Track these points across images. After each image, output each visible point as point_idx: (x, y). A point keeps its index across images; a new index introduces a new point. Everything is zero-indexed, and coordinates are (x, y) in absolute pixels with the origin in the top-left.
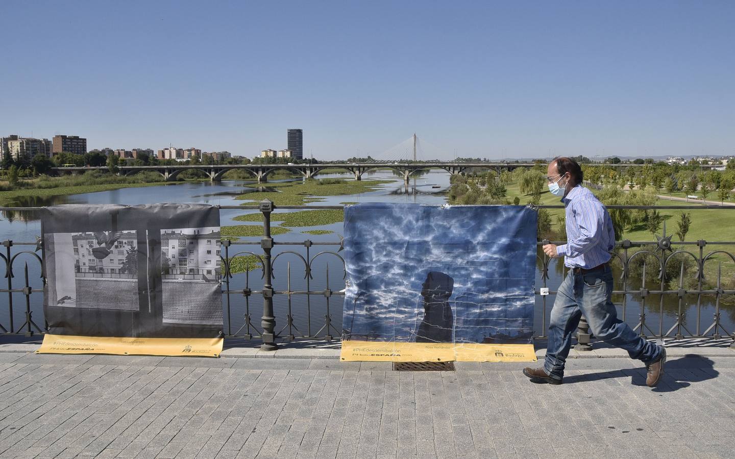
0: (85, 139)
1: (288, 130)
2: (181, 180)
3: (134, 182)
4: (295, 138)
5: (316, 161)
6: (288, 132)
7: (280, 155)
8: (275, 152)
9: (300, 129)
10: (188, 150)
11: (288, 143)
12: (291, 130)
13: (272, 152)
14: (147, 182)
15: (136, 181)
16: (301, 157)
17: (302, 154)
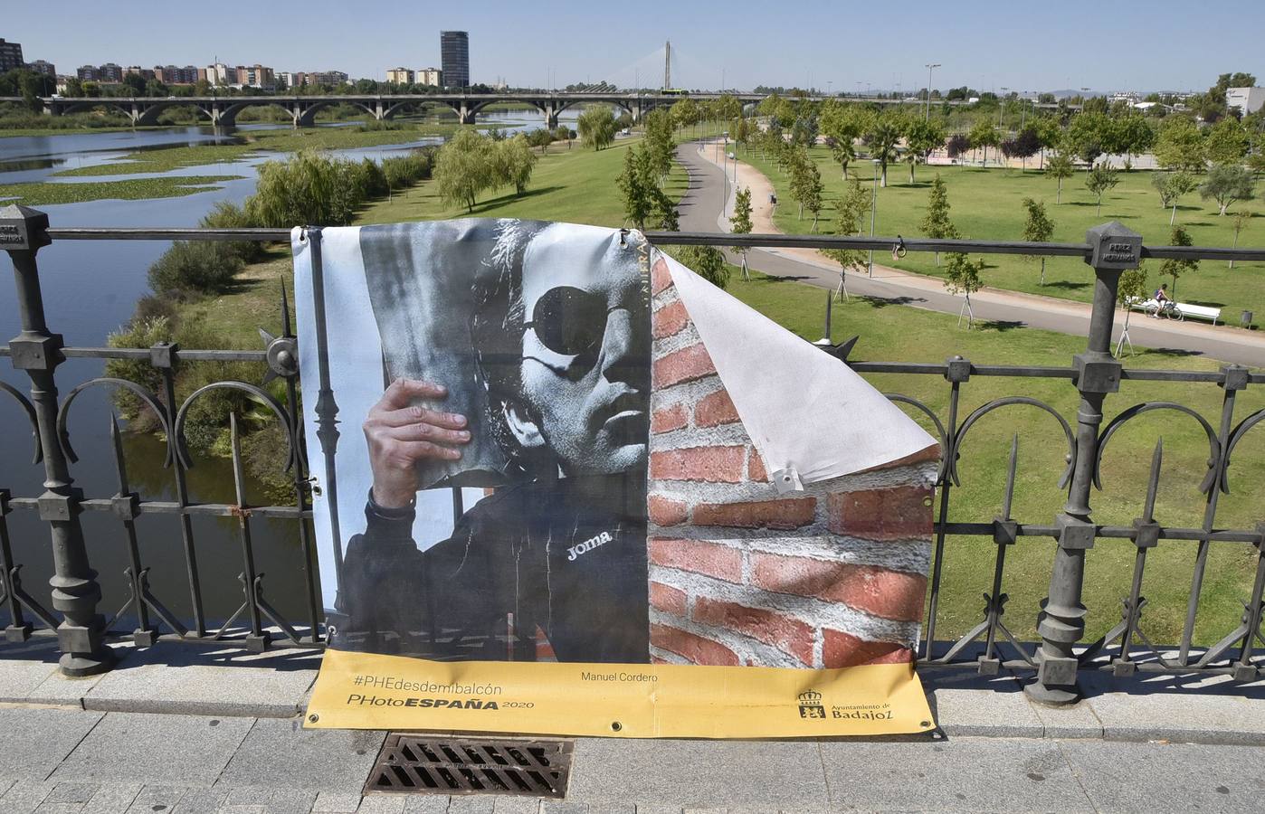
0: (19, 45)
1: (442, 33)
2: (167, 123)
3: (64, 127)
4: (455, 46)
5: (487, 89)
6: (442, 37)
7: (420, 79)
8: (411, 74)
9: (463, 30)
10: (249, 69)
11: (443, 57)
12: (447, 33)
13: (405, 73)
14: (92, 127)
15: (68, 125)
16: (467, 82)
17: (468, 77)
